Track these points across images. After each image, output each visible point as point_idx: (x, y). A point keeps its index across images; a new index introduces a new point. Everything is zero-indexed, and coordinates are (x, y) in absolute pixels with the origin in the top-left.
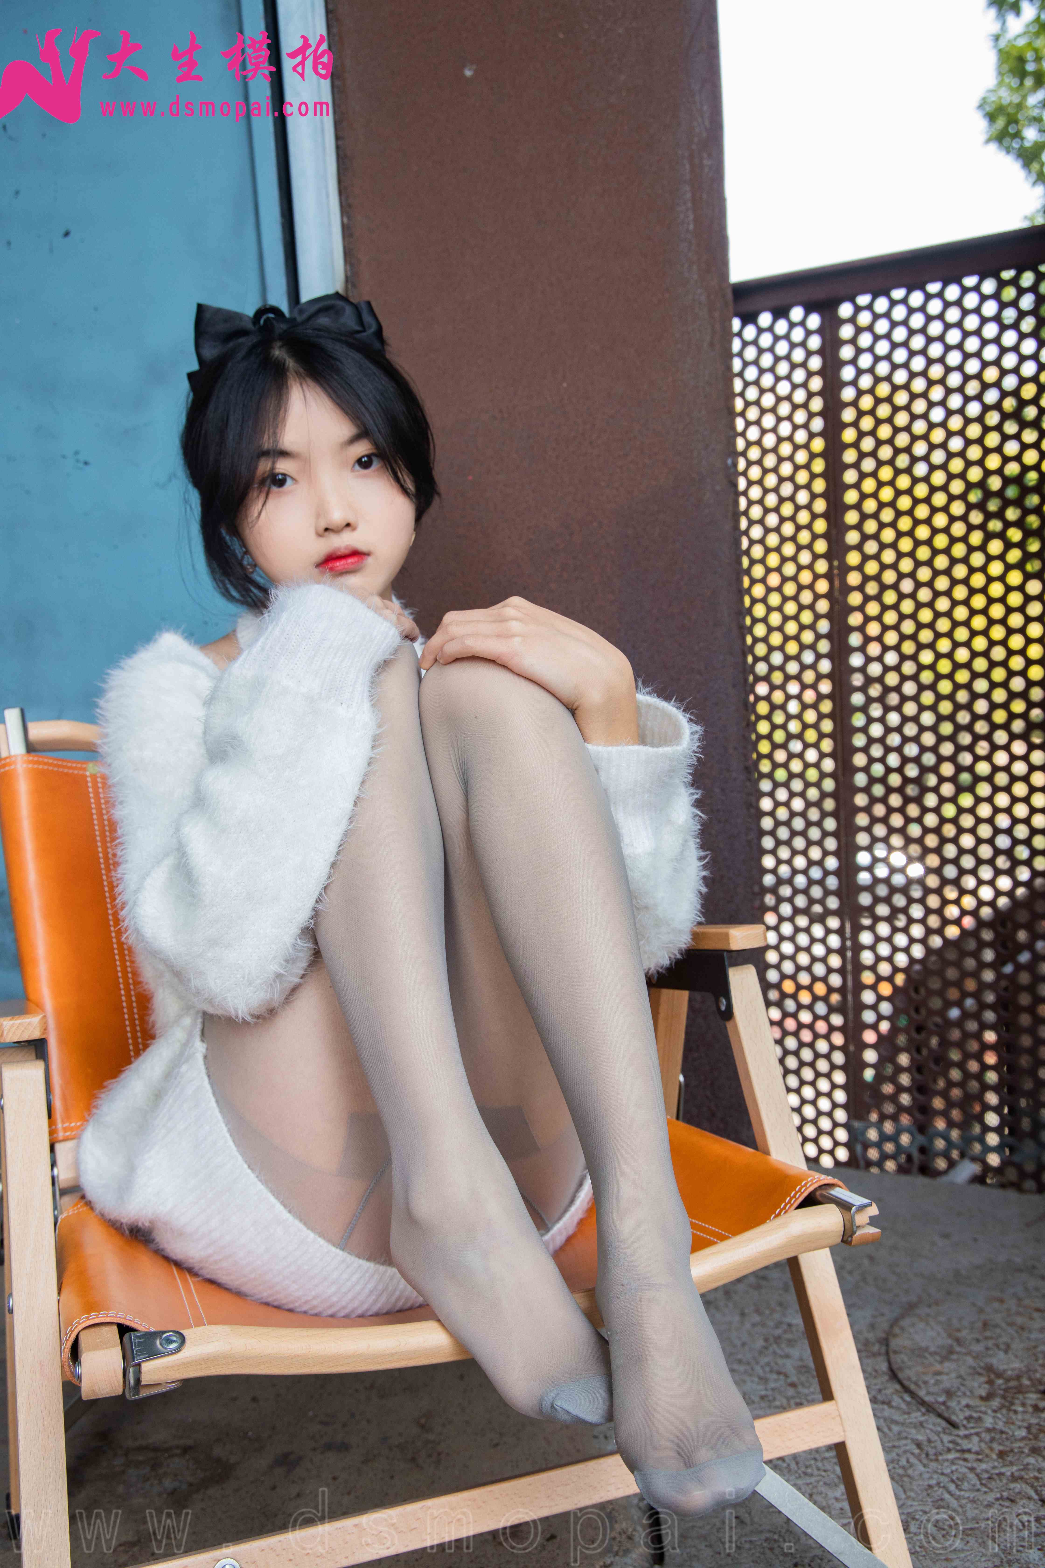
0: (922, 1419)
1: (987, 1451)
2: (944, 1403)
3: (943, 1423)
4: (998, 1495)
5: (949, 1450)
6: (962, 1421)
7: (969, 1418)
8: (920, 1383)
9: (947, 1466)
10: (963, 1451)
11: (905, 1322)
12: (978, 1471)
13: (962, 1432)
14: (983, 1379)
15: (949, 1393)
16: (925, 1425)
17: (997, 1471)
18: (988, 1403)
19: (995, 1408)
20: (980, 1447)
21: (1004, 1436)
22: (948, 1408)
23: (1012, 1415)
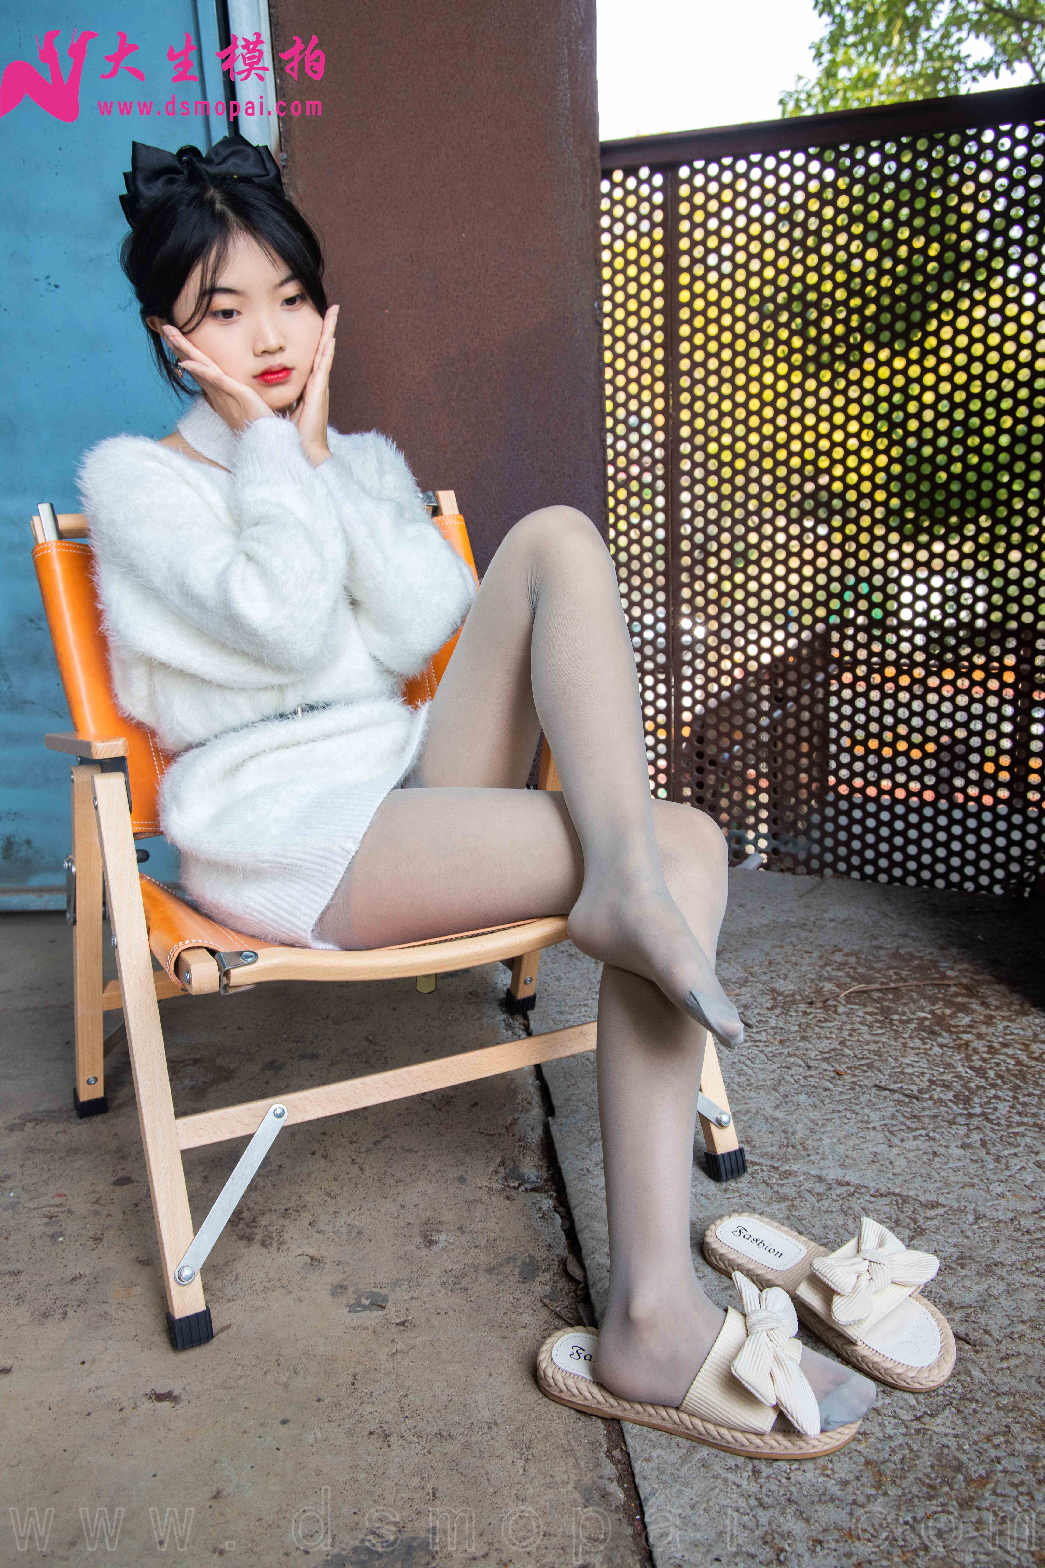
1: (772, 1040)
4: (779, 1066)
7: (759, 1022)
12: (766, 1052)
13: (755, 1030)
14: (769, 997)
17: (778, 1052)
18: (772, 1011)
19: (777, 1014)
21: (783, 1031)
23: (789, 1018)
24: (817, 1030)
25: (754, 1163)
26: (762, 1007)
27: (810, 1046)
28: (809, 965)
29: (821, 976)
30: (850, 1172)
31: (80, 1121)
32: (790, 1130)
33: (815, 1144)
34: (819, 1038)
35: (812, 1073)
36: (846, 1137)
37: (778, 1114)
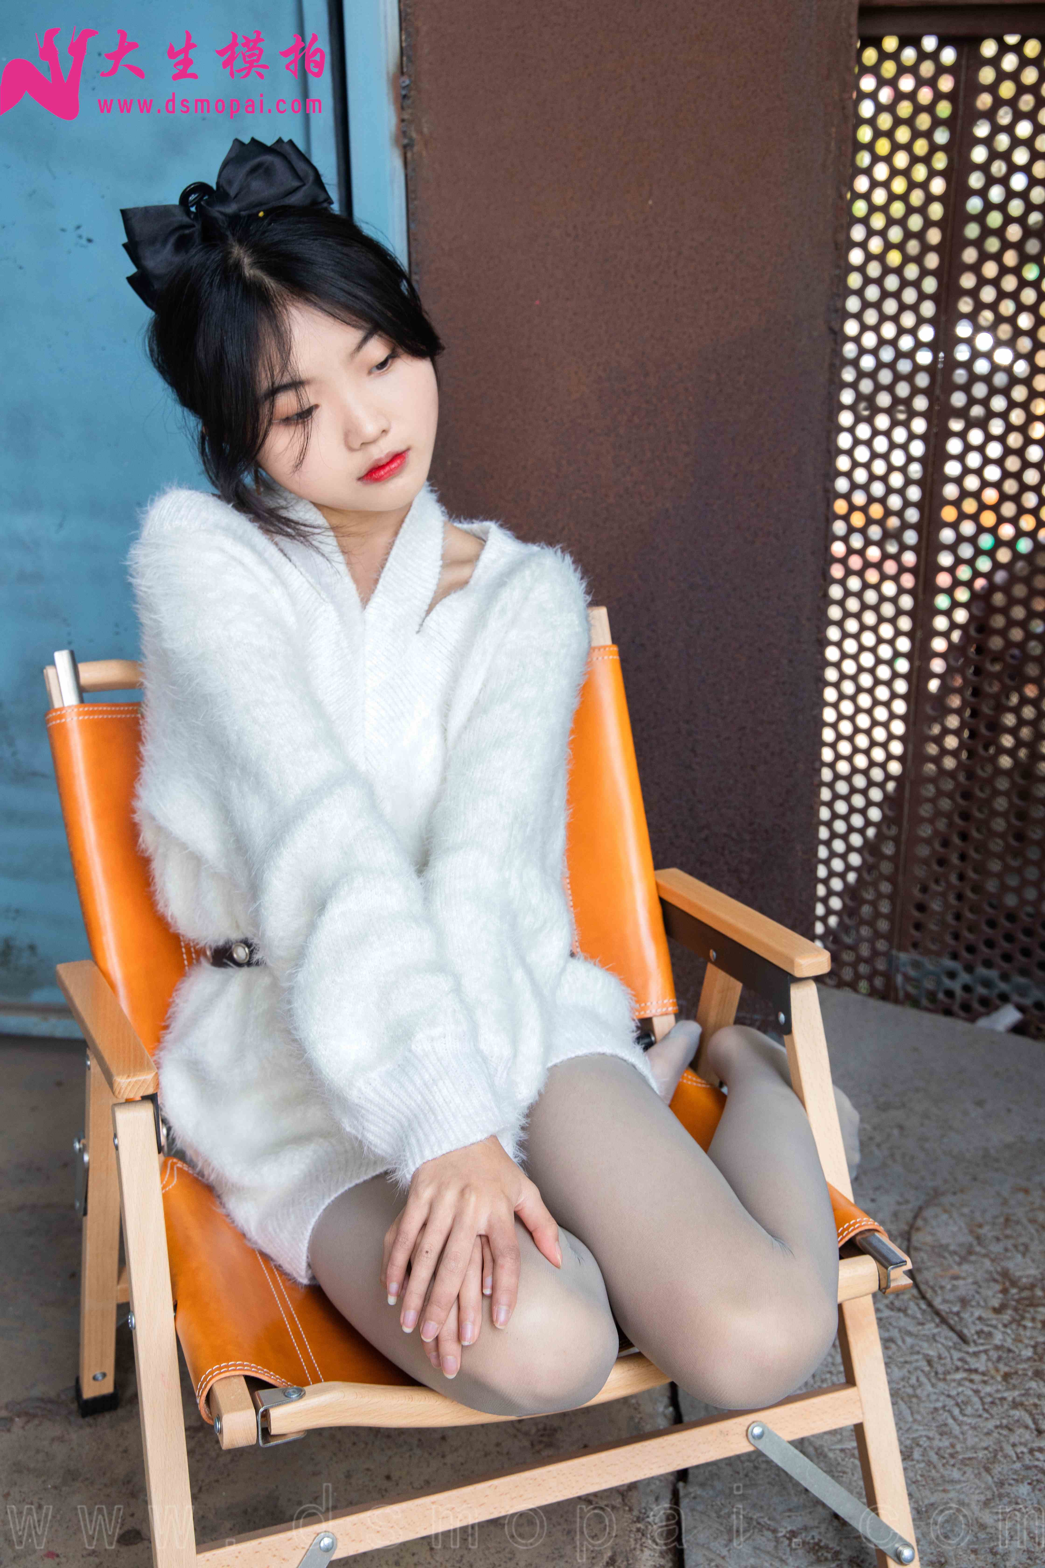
0: (936, 1331)
1: (993, 1372)
2: (957, 1314)
3: (955, 1338)
4: (998, 1423)
5: (957, 1369)
6: (972, 1335)
7: (979, 1333)
8: (937, 1288)
9: (954, 1388)
10: (970, 1371)
11: (929, 1213)
12: (982, 1394)
13: (972, 1349)
14: (998, 1287)
15: (964, 1302)
16: (937, 1338)
17: (999, 1396)
18: (1000, 1316)
19: (1006, 1322)
20: (987, 1366)
21: (1011, 1355)
22: (961, 1319)
23: (1021, 1331)
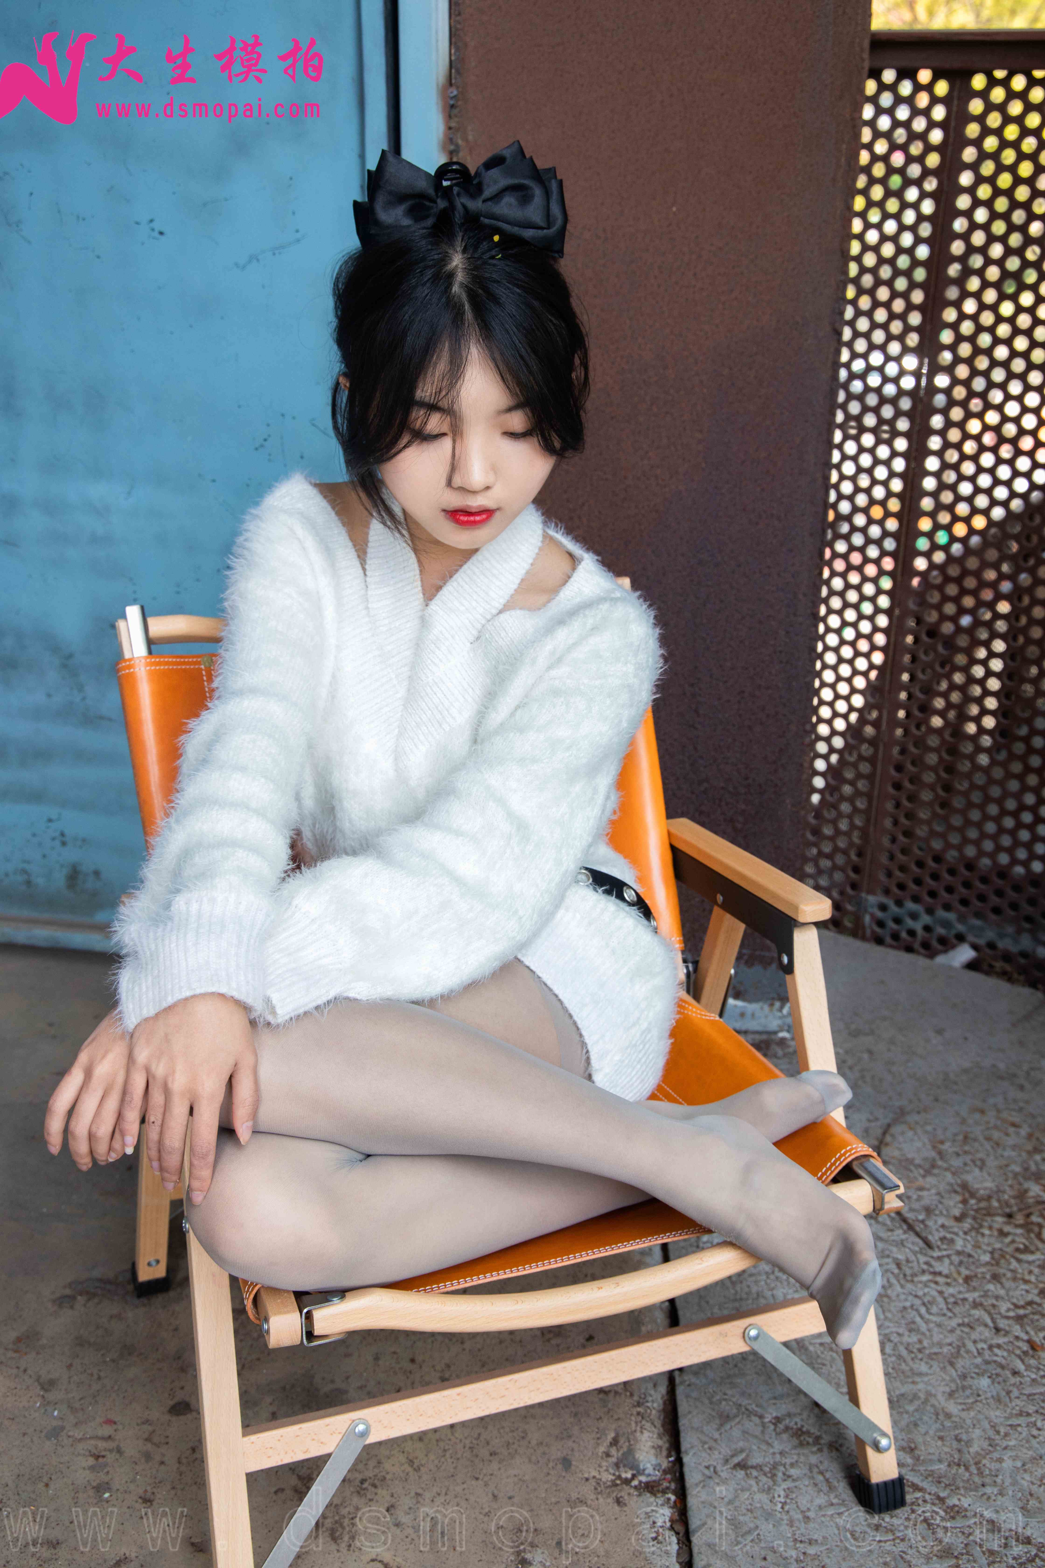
0: (904, 1237)
1: (955, 1275)
2: (923, 1222)
3: (921, 1243)
4: (960, 1321)
5: (923, 1272)
6: (937, 1241)
7: (942, 1239)
9: (921, 1289)
10: (935, 1273)
11: (895, 1130)
12: (946, 1295)
13: (936, 1254)
14: (959, 1198)
15: (928, 1211)
16: (905, 1243)
17: (961, 1296)
18: (960, 1225)
19: (966, 1229)
20: (950, 1270)
21: (971, 1260)
22: (926, 1226)
23: (980, 1238)
24: (1014, 1264)
25: (916, 1488)
26: (947, 1216)
27: (1002, 1292)
28: (1014, 1147)
29: (1026, 1169)
30: (1033, 1522)
31: (136, 1301)
32: (964, 1437)
33: (994, 1466)
34: (1015, 1279)
35: (1001, 1340)
36: (1033, 1460)
37: (953, 1408)
